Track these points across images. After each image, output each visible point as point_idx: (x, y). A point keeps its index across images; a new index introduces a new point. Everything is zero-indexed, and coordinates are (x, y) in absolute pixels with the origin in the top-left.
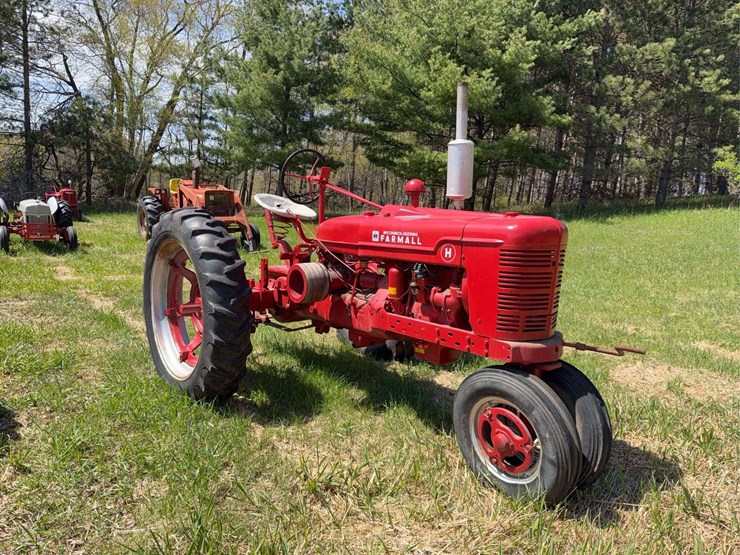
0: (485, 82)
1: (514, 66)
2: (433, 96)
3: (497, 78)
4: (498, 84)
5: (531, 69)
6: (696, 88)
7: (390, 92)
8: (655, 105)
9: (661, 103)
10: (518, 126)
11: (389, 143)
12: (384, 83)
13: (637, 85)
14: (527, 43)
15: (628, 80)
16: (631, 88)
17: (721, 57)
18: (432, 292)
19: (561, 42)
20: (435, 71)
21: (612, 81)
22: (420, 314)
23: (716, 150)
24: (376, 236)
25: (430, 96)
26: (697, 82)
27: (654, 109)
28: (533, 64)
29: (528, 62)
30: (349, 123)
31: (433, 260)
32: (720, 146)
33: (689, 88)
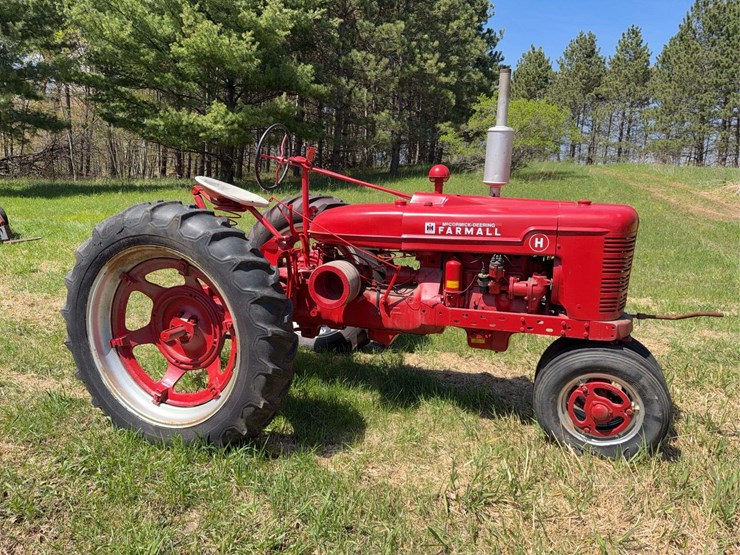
0: (245, 46)
1: (270, 31)
2: (186, 52)
3: (258, 43)
4: (259, 48)
5: (286, 37)
6: (422, 69)
7: (131, 40)
8: (392, 81)
9: (397, 79)
10: (285, 94)
11: (128, 101)
12: (122, 29)
13: (378, 62)
14: (285, 10)
15: (371, 56)
16: (373, 64)
17: (436, 43)
18: (511, 283)
19: (312, 11)
20: (190, 26)
21: (357, 55)
22: (483, 305)
23: (438, 125)
24: (431, 228)
25: (182, 53)
26: (422, 63)
27: (392, 86)
28: (289, 32)
29: (286, 30)
30: (76, 73)
31: (518, 251)
32: (442, 122)
33: (416, 69)
